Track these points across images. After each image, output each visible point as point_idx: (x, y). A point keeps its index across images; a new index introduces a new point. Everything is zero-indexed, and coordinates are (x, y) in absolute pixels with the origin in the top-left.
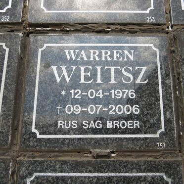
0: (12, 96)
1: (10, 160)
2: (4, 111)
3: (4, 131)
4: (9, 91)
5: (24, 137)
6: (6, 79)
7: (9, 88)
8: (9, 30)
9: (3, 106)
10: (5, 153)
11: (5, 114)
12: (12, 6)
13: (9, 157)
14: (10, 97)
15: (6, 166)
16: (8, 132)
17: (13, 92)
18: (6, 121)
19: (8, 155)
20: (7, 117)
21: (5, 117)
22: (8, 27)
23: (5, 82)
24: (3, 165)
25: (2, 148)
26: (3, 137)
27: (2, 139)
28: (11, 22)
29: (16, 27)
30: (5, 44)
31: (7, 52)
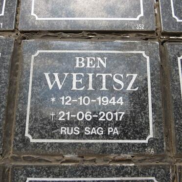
0: (160, 104)
1: (169, 166)
2: (155, 119)
3: (158, 138)
4: (157, 99)
5: (179, 143)
6: (152, 87)
7: (156, 96)
8: (144, 38)
9: (153, 114)
10: (162, 160)
11: (156, 122)
12: (144, 14)
13: (167, 164)
14: (159, 104)
15: (166, 172)
16: (163, 139)
17: (161, 100)
18: (159, 128)
19: (166, 161)
20: (159, 124)
21: (157, 124)
22: (142, 36)
23: (151, 90)
24: (164, 171)
25: (159, 154)
26: (158, 144)
27: (158, 145)
28: (146, 30)
29: (149, 36)
30: (144, 52)
31: (148, 61)
